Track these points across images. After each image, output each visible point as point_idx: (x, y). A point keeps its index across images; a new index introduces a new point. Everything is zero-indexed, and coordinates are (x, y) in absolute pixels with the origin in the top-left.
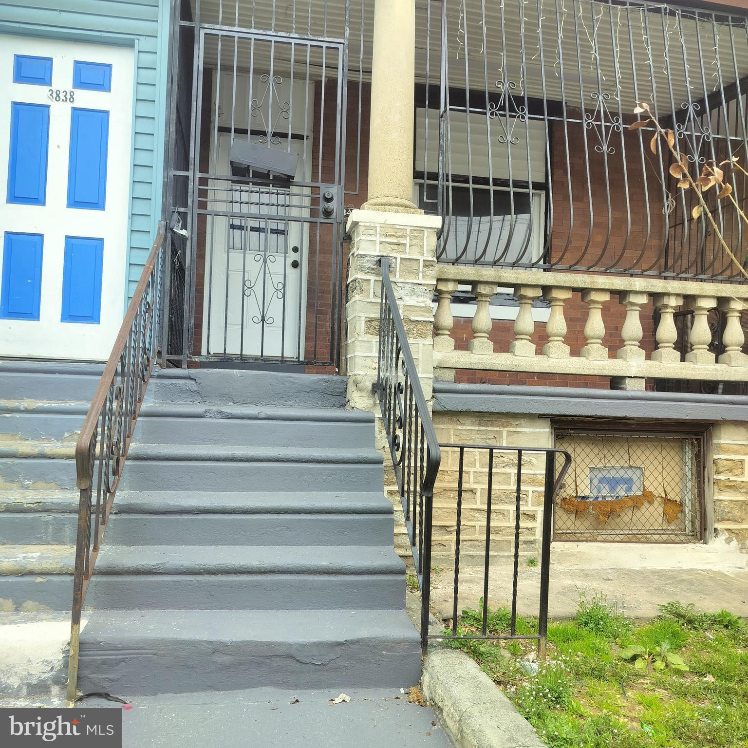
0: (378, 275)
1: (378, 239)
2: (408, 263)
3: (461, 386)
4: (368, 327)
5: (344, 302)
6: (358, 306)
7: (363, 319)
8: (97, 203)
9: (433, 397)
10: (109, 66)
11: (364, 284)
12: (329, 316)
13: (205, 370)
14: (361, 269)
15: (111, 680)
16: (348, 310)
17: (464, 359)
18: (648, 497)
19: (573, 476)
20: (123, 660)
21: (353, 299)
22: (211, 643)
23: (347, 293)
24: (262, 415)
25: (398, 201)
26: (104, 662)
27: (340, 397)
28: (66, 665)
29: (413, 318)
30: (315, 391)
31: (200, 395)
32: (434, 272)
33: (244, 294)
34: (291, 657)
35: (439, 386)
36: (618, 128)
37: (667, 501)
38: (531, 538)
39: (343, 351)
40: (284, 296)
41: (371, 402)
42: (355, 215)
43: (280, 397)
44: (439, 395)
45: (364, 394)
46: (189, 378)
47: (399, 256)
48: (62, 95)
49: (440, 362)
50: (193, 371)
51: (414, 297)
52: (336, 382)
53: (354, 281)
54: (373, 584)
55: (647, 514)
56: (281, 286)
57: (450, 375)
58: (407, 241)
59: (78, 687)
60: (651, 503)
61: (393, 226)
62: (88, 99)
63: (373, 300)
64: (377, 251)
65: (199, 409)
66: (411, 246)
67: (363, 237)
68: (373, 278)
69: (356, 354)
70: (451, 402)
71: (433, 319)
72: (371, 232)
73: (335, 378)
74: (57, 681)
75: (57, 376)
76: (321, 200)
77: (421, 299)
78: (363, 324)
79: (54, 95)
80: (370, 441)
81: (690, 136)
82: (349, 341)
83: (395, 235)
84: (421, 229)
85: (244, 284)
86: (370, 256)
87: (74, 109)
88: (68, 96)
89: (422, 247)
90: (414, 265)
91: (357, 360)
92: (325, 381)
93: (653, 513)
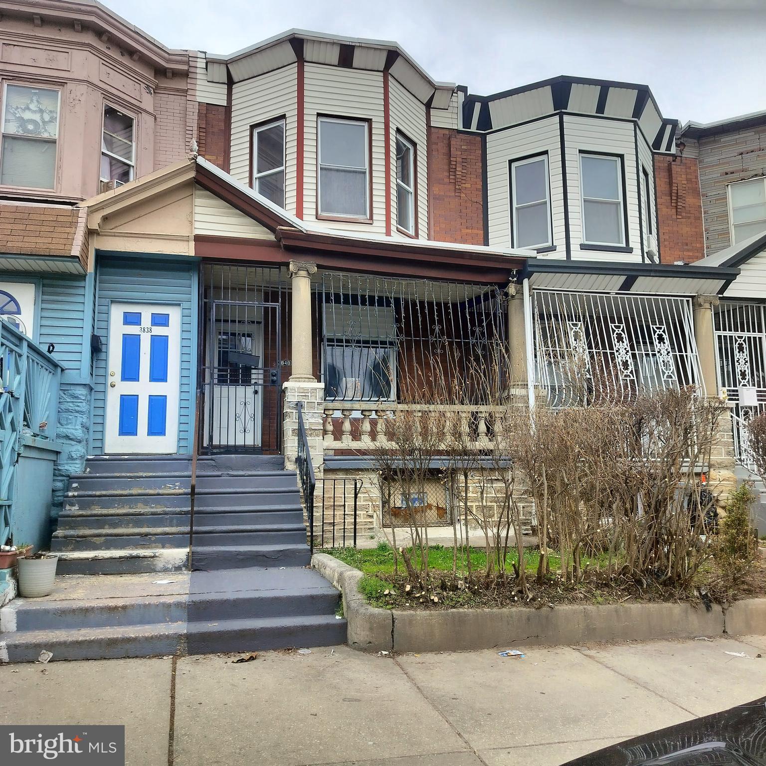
0: (296, 410)
1: (296, 394)
2: (310, 404)
3: (336, 457)
4: (293, 433)
5: (282, 421)
6: (288, 423)
7: (291, 429)
8: (164, 379)
9: (324, 463)
10: (168, 315)
11: (291, 414)
12: (276, 421)
13: (219, 456)
14: (289, 407)
15: (202, 565)
16: (284, 425)
17: (338, 445)
18: (430, 506)
19: (393, 499)
20: (206, 558)
21: (286, 421)
22: (236, 551)
23: (284, 417)
24: (246, 475)
25: (306, 376)
26: (200, 559)
27: (281, 465)
28: (188, 560)
29: (313, 428)
30: (269, 463)
31: (217, 467)
32: (322, 407)
33: (236, 420)
34: (264, 556)
35: (326, 458)
36: (403, 339)
37: (438, 508)
38: (372, 526)
39: (282, 444)
40: (254, 420)
41: (295, 467)
42: (285, 384)
43: (254, 466)
44: (326, 462)
45: (292, 463)
46: (211, 460)
47: (306, 401)
48: (146, 330)
49: (327, 446)
50: (213, 456)
51: (313, 419)
52: (279, 458)
53: (287, 412)
54: (294, 535)
55: (431, 514)
56: (253, 415)
57: (332, 452)
58: (310, 394)
59: (192, 568)
60: (431, 509)
61: (303, 388)
62: (159, 331)
63: (295, 421)
64: (296, 400)
65: (219, 473)
66: (311, 396)
67: (289, 394)
68: (294, 411)
69: (288, 445)
70: (332, 465)
71: (322, 428)
72: (293, 391)
73: (279, 456)
74: (184, 565)
75: (153, 461)
76: (271, 376)
77: (317, 419)
78: (291, 431)
79: (143, 330)
80: (296, 484)
81: (436, 341)
82: (285, 439)
83: (304, 392)
84: (316, 389)
85: (236, 415)
86: (293, 402)
87: (152, 336)
88: (149, 330)
89: (316, 396)
90: (313, 404)
91: (288, 448)
92: (274, 458)
93: (432, 514)
